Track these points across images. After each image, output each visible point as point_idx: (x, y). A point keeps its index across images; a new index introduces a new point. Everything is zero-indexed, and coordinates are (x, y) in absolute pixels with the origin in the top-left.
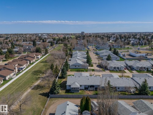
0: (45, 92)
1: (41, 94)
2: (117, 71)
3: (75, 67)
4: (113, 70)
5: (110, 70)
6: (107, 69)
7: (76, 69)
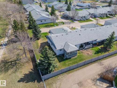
0: (27, 73)
1: (21, 80)
2: (85, 20)
3: (41, 21)
4: (80, 20)
5: (78, 21)
6: (75, 20)
7: (43, 24)
